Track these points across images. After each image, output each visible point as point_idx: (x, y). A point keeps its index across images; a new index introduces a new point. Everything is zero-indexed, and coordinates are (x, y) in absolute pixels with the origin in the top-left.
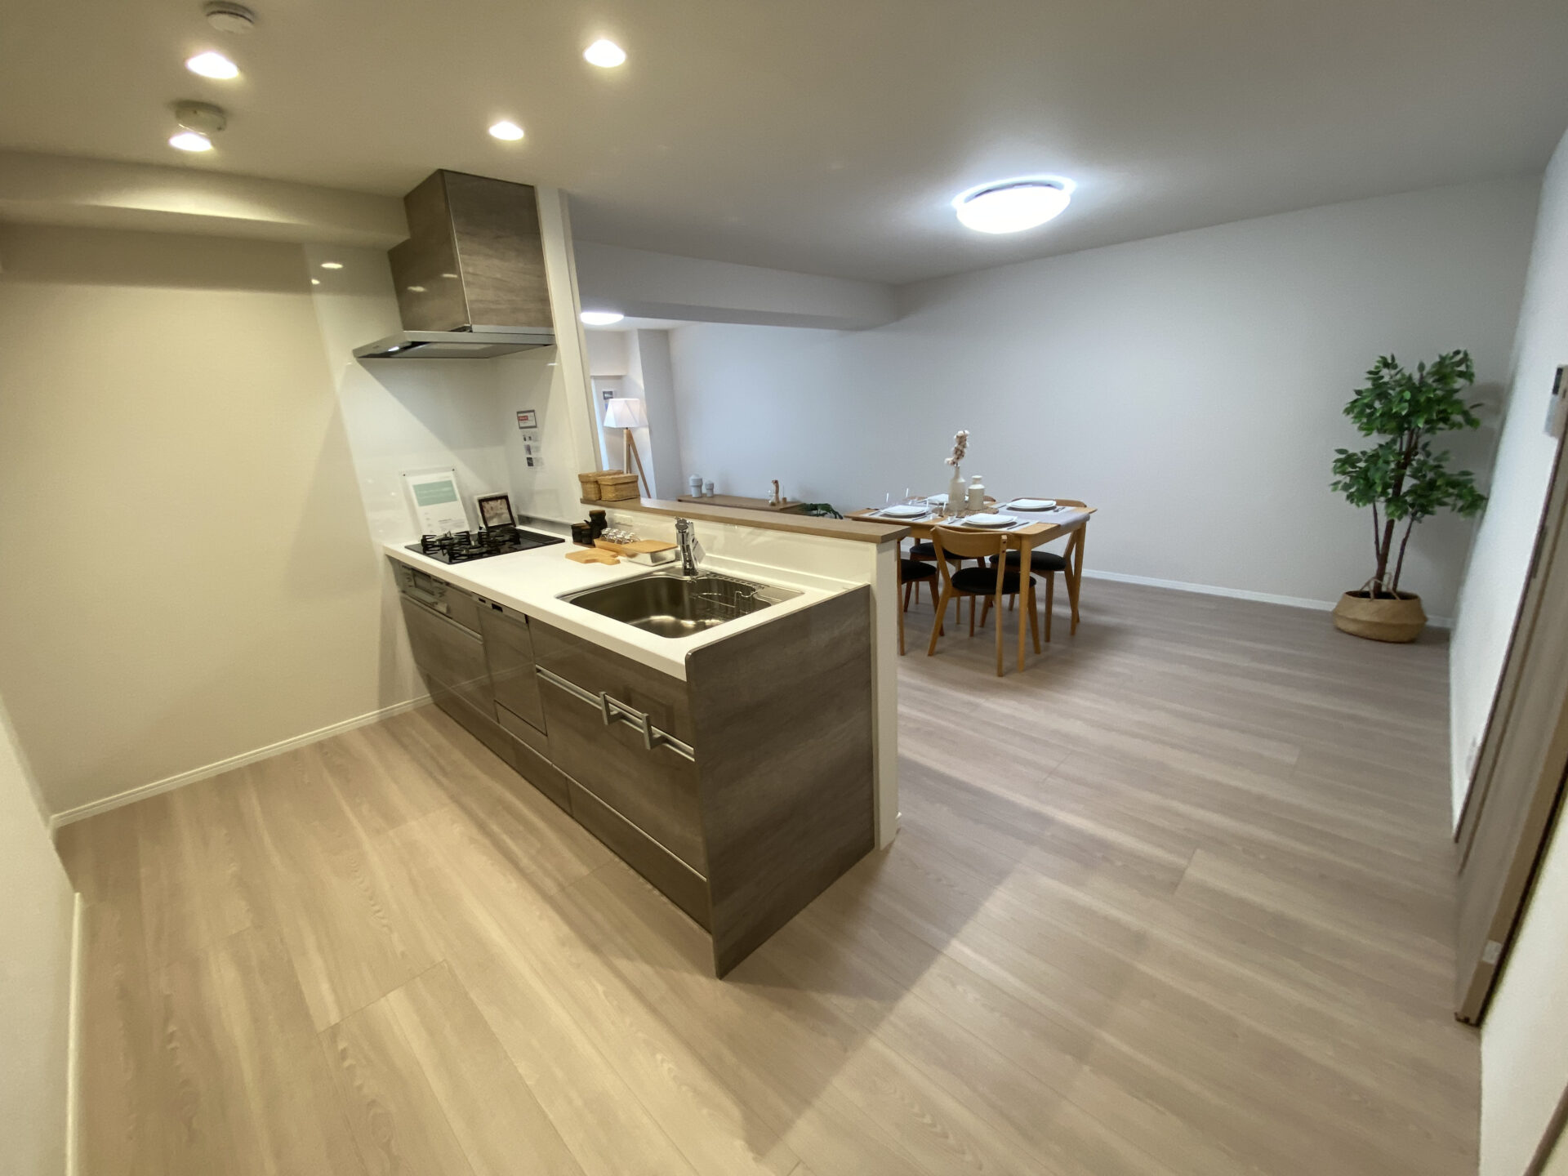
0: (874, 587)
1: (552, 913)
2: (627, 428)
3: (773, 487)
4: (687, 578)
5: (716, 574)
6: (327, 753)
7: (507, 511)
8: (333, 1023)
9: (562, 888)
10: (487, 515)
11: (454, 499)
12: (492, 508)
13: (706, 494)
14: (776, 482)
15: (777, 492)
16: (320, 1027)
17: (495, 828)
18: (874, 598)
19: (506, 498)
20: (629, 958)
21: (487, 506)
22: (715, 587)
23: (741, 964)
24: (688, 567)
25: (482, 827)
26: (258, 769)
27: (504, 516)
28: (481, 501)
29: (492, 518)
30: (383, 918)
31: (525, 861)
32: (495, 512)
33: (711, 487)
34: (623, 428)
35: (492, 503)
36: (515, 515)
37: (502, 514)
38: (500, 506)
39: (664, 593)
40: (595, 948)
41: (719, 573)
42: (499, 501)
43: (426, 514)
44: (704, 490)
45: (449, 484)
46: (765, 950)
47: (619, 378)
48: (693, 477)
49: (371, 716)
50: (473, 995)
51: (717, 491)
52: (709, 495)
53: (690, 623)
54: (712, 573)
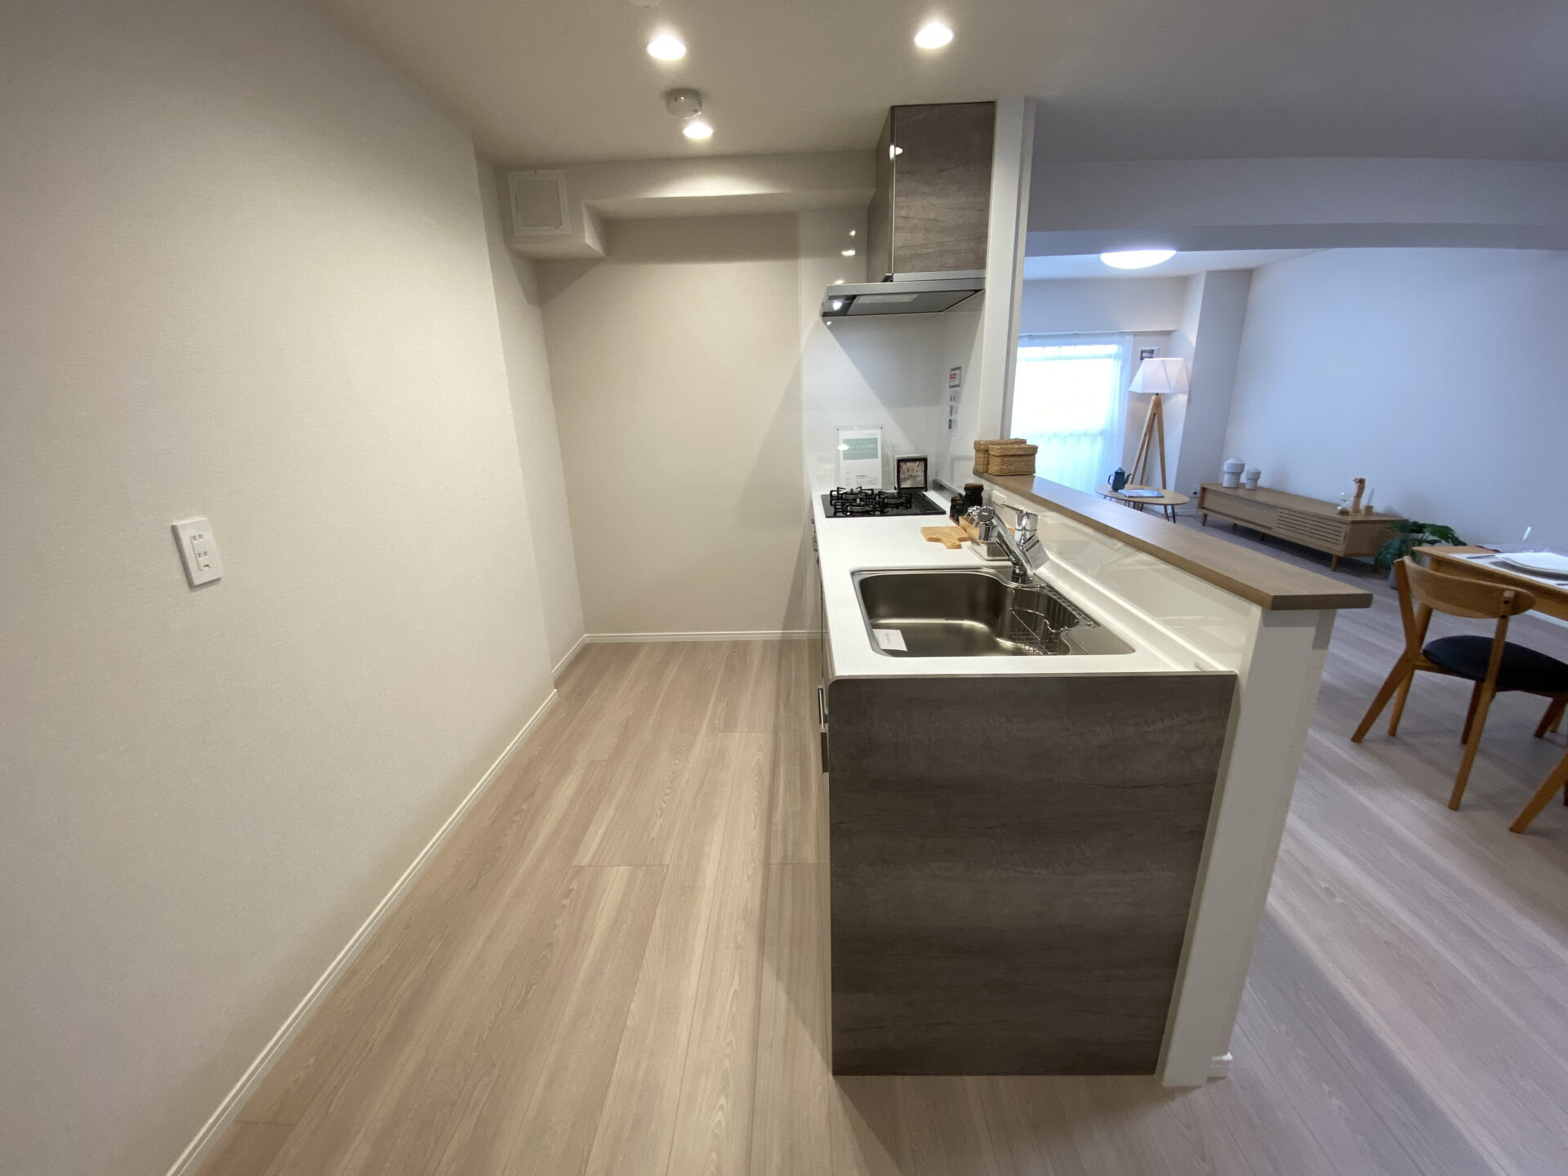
0: (1243, 682)
1: (759, 880)
2: (1157, 394)
3: (1354, 488)
4: (1013, 585)
5: (1052, 589)
6: (734, 652)
7: (923, 474)
8: (583, 865)
9: (783, 864)
10: (902, 476)
11: (876, 456)
12: (908, 469)
13: (1244, 484)
14: (1361, 482)
15: (1359, 496)
16: (575, 863)
17: (782, 772)
18: (1238, 701)
19: (925, 460)
20: (778, 976)
21: (903, 465)
22: (1043, 603)
23: (867, 1078)
24: (1017, 571)
25: (775, 764)
26: (695, 646)
27: (919, 479)
28: (900, 461)
29: (906, 479)
30: (665, 802)
31: (778, 817)
32: (910, 473)
33: (1256, 476)
34: (1153, 394)
35: (909, 464)
36: (930, 479)
37: (916, 477)
38: (918, 468)
39: (982, 594)
40: (762, 941)
41: (1056, 588)
42: (917, 463)
43: (847, 467)
44: (1243, 479)
45: (874, 441)
46: (902, 1085)
47: (1168, 333)
48: (1231, 461)
49: (776, 633)
50: (658, 911)
51: (1261, 482)
52: (1248, 487)
53: (1007, 644)
54: (1049, 586)
